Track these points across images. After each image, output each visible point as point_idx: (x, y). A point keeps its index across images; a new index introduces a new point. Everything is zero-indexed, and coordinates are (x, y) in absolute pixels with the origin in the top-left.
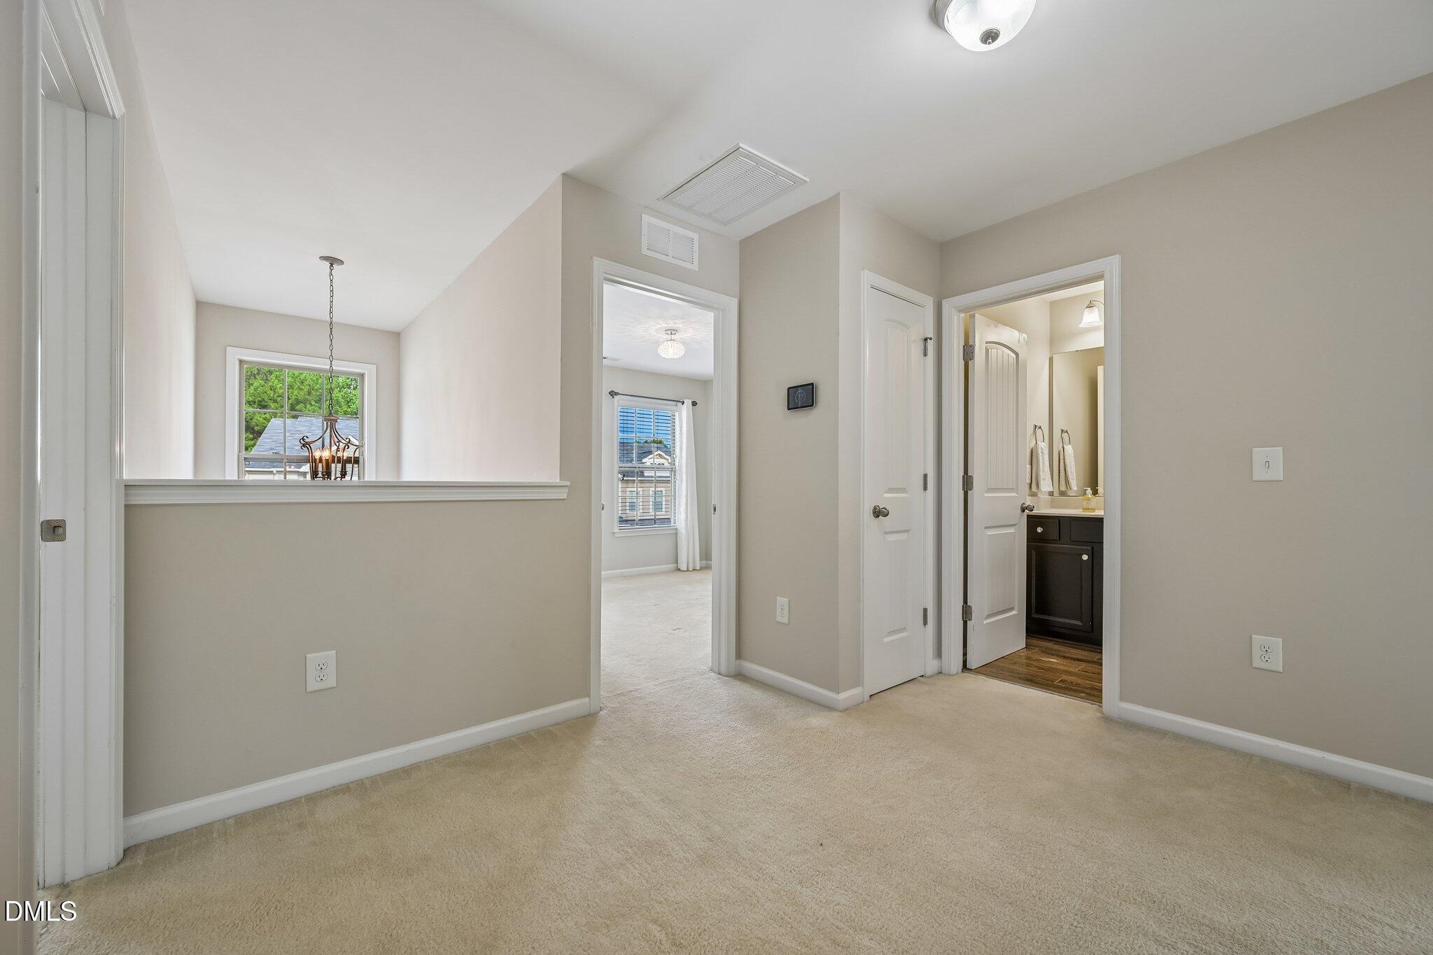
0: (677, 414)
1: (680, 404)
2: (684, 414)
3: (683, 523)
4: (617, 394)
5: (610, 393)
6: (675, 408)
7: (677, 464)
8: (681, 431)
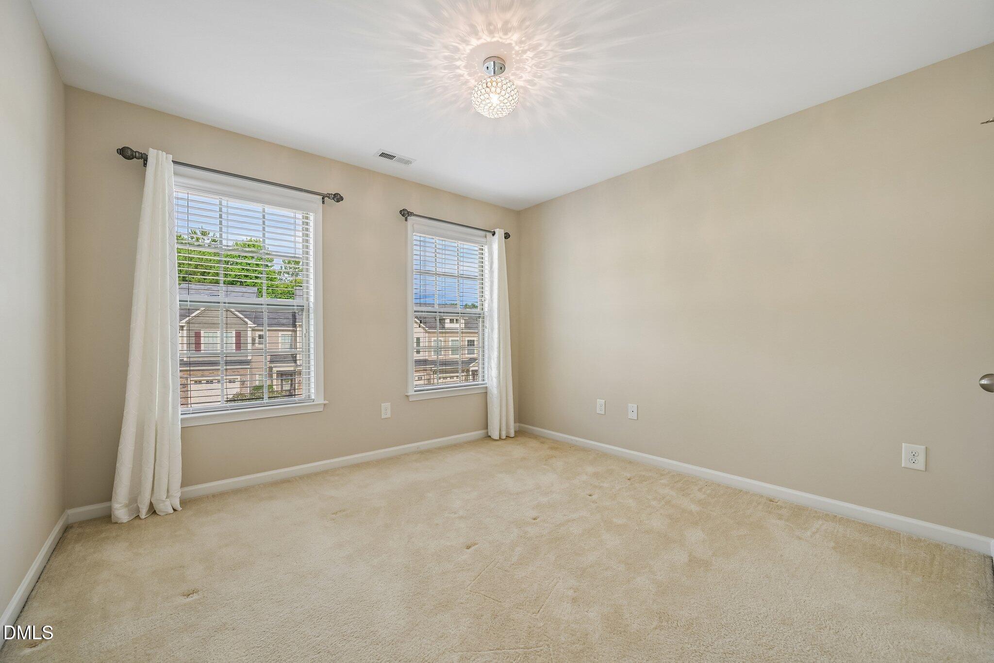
0: (486, 248)
1: (489, 235)
2: (495, 247)
3: (495, 380)
4: (410, 214)
5: (401, 212)
6: (484, 240)
7: (486, 309)
8: (491, 267)
